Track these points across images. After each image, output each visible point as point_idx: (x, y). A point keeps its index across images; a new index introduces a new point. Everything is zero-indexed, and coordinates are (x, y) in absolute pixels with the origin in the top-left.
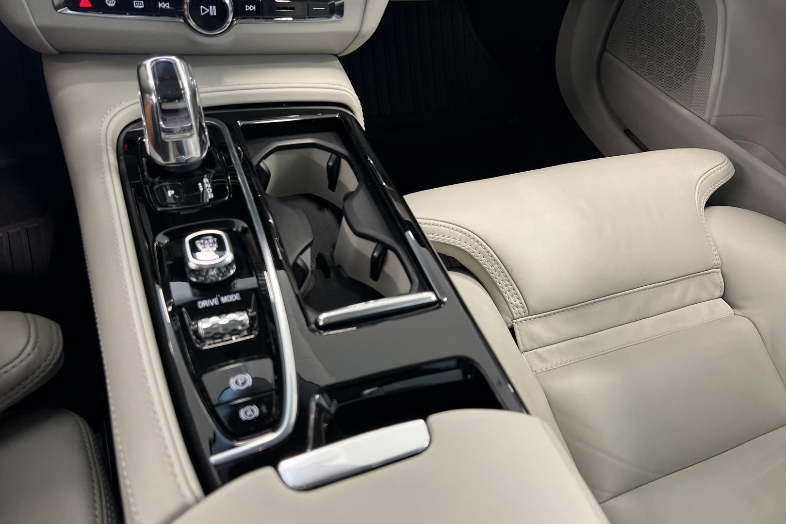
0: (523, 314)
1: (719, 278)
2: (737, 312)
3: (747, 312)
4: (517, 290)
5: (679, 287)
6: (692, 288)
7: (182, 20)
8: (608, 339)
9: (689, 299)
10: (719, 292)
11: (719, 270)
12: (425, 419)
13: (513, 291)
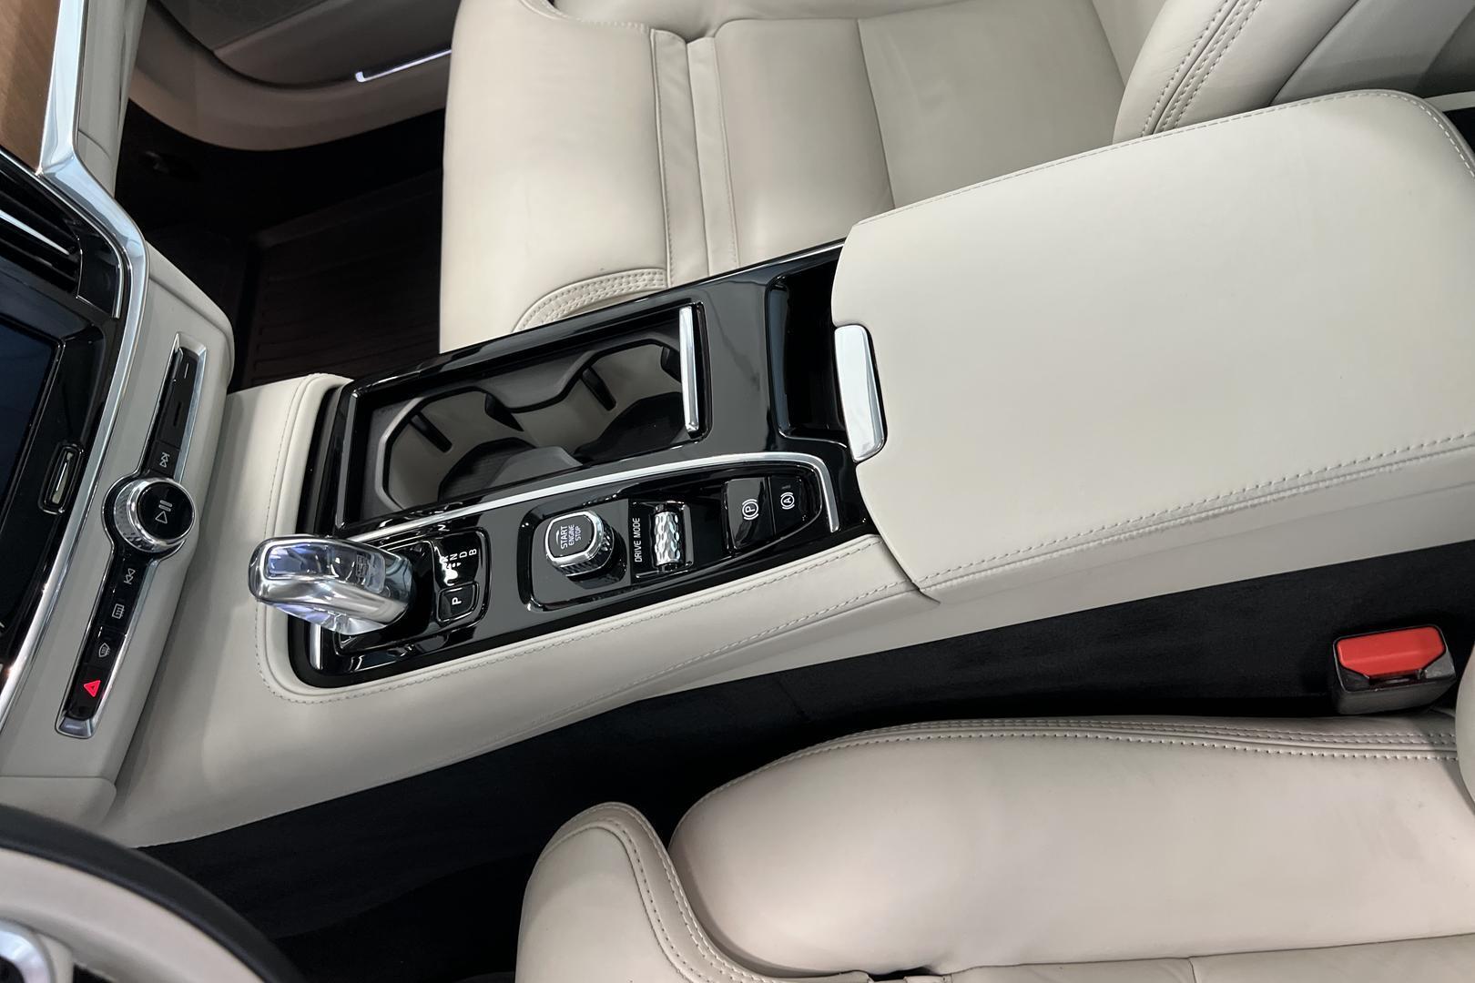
0: (663, 276)
1: (663, 35)
2: (711, 32)
3: (715, 22)
4: (630, 272)
5: (664, 83)
6: (669, 71)
7: (155, 563)
8: (715, 189)
9: (681, 78)
10: (680, 43)
11: (653, 30)
12: (836, 328)
13: (631, 278)
